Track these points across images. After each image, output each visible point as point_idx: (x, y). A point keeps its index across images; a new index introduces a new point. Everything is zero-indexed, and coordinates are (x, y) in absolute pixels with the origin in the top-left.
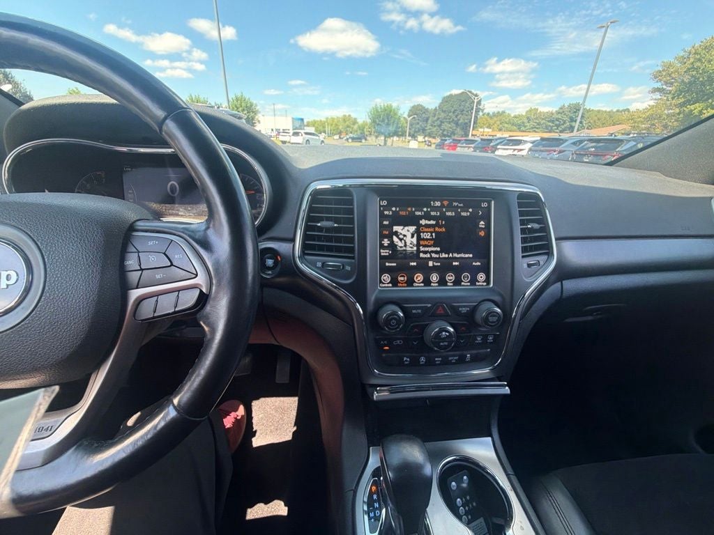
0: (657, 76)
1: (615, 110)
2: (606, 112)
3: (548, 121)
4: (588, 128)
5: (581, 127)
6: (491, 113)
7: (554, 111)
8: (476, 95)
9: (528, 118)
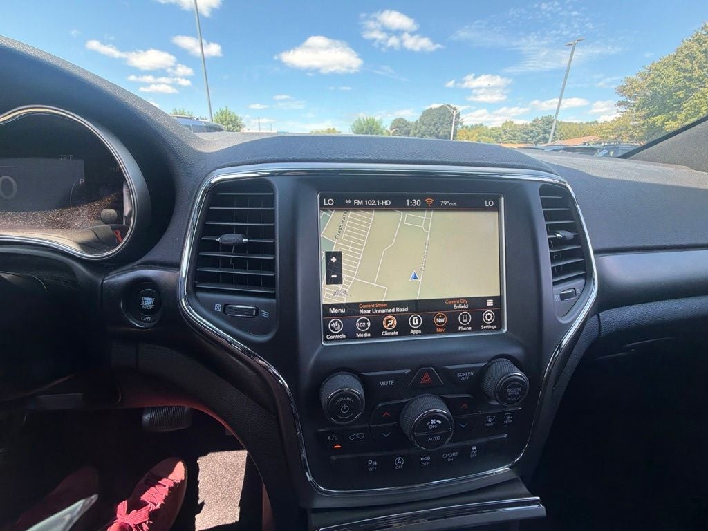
0: (621, 91)
1: (584, 122)
2: (576, 123)
3: (524, 133)
4: (560, 140)
5: (555, 138)
6: (470, 126)
7: (529, 123)
8: (455, 109)
9: (504, 130)
